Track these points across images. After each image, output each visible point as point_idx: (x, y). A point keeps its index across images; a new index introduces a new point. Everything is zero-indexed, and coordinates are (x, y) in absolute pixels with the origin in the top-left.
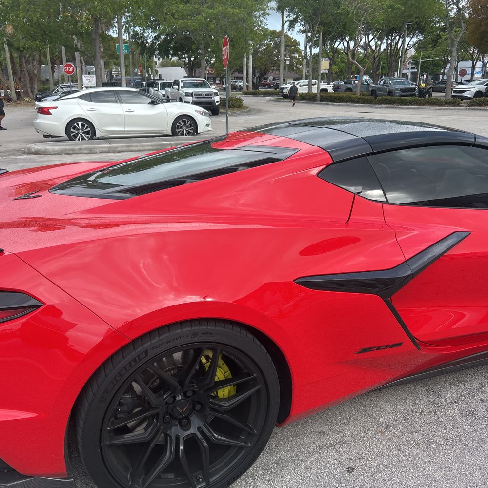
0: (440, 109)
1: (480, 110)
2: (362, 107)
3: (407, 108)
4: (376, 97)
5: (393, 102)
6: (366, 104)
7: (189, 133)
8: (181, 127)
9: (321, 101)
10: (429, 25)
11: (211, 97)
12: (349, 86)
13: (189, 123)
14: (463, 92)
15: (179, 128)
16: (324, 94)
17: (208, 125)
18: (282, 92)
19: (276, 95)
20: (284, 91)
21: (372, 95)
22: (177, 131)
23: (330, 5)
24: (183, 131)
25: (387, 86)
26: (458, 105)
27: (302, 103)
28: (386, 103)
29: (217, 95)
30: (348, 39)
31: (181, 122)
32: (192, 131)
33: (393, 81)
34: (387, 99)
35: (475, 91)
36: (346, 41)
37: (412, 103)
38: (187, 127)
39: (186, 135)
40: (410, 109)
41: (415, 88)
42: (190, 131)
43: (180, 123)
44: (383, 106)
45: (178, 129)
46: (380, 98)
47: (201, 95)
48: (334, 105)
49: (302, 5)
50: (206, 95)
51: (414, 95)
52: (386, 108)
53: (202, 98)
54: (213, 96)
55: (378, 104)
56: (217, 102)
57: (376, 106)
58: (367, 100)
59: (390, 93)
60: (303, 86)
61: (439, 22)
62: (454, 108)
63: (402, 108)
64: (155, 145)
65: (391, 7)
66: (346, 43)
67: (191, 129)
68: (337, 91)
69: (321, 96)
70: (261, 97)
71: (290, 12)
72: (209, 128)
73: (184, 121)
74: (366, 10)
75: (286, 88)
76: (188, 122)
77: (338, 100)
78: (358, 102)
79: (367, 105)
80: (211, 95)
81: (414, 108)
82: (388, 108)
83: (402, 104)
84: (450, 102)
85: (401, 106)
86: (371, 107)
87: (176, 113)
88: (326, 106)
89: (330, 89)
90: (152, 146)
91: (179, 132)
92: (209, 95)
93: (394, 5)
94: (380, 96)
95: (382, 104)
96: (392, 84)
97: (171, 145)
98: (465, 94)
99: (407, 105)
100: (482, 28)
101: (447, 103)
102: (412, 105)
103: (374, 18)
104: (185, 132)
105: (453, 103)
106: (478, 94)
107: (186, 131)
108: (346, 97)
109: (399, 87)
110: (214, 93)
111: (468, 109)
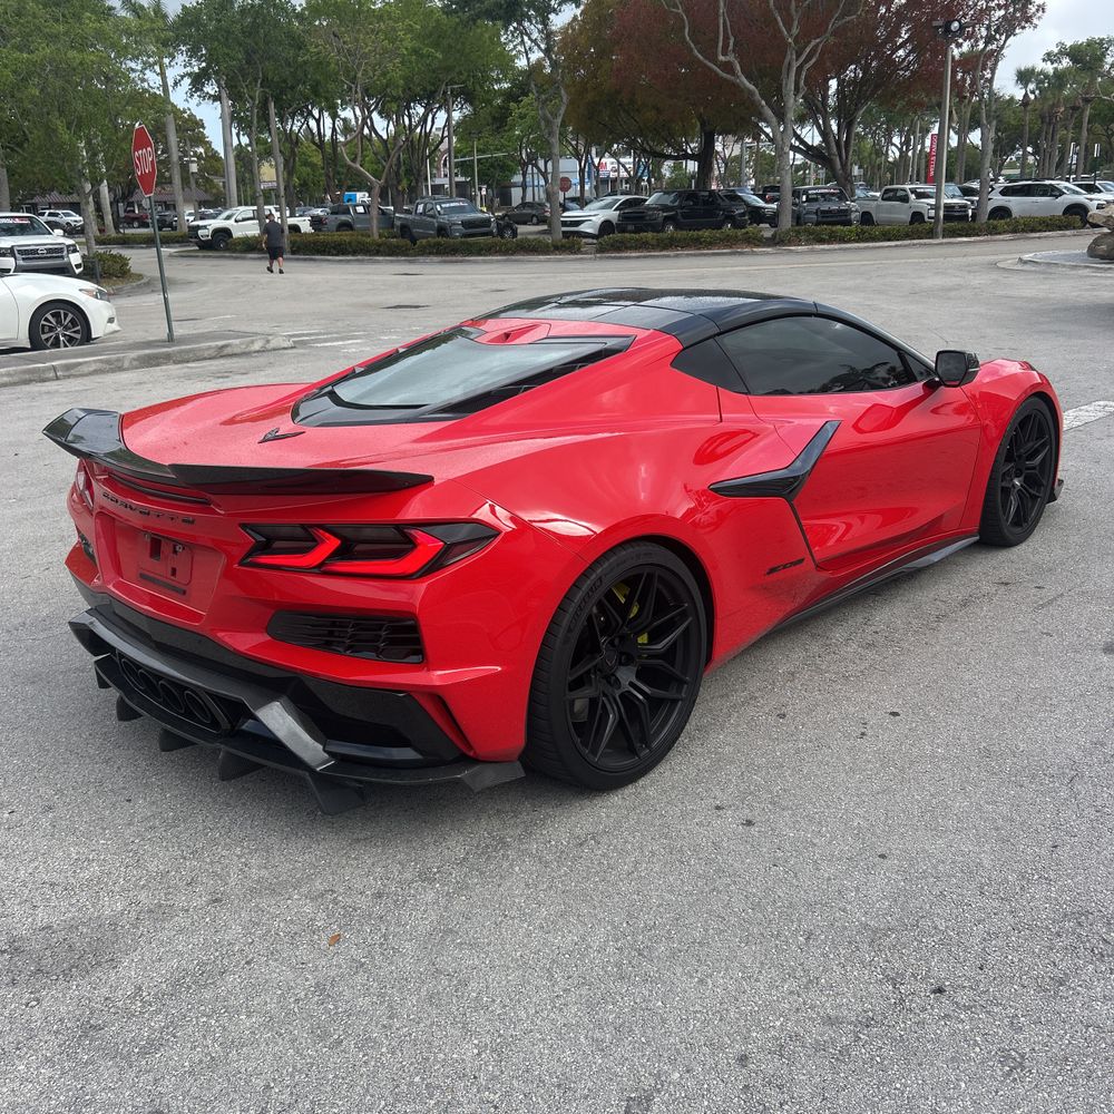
0: (549, 260)
1: (620, 258)
2: (392, 261)
3: (485, 262)
4: (414, 241)
5: (453, 250)
6: (397, 255)
7: (71, 340)
8: (51, 329)
9: (293, 253)
10: (482, 87)
11: (62, 257)
12: (344, 218)
13: (68, 319)
14: (578, 223)
15: (46, 329)
16: (295, 237)
17: (111, 320)
18: (197, 237)
19: (178, 242)
20: (200, 232)
21: (403, 236)
22: (44, 337)
23: (280, 44)
24: (57, 338)
25: (432, 216)
26: (578, 251)
27: (251, 259)
28: (438, 253)
29: (75, 251)
30: (316, 113)
31: (50, 318)
32: (78, 336)
33: (443, 206)
34: (439, 244)
35: (600, 222)
36: (314, 118)
37: (490, 249)
38: (66, 328)
39: (66, 346)
40: (492, 262)
41: (488, 220)
42: (72, 335)
43: (46, 320)
44: (435, 259)
45: (44, 333)
46: (424, 241)
47: (35, 251)
48: (329, 260)
49: (218, 40)
50: (49, 251)
51: (490, 233)
52: (440, 262)
53: (39, 258)
54: (65, 252)
55: (422, 255)
56: (78, 266)
57: (421, 258)
58: (397, 247)
59: (442, 230)
60: (244, 220)
61: (498, 81)
62: (572, 256)
63: (476, 262)
64: (16, 372)
65: (415, 51)
66: (313, 124)
67: (74, 332)
68: (320, 230)
69: (293, 243)
70: (142, 248)
71: (191, 57)
72: (114, 326)
73: (56, 315)
74: (365, 56)
75: (205, 227)
76: (66, 316)
77: (334, 248)
78: (378, 253)
79: (400, 258)
80: (61, 250)
81: (498, 261)
82: (445, 262)
83: (471, 253)
84: (563, 246)
85: (472, 258)
86: (410, 262)
87: (37, 297)
88: (312, 264)
89: (305, 225)
90: (8, 375)
91: (47, 340)
92: (56, 251)
93: (420, 49)
94: (423, 238)
95: (430, 254)
96: (442, 212)
97: (54, 368)
98: (583, 228)
99: (481, 255)
100: (589, 96)
101: (557, 248)
102: (490, 254)
103: (384, 74)
104: (62, 338)
105: (570, 248)
106: (606, 226)
107: (64, 335)
108: (350, 243)
109: (458, 218)
110: (68, 246)
111: (601, 258)
